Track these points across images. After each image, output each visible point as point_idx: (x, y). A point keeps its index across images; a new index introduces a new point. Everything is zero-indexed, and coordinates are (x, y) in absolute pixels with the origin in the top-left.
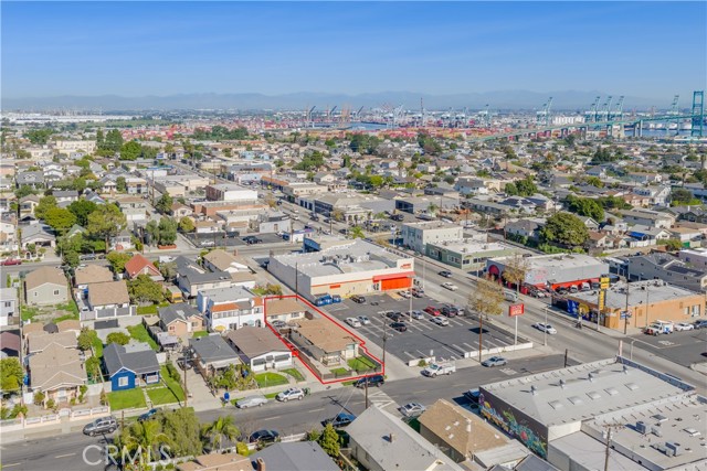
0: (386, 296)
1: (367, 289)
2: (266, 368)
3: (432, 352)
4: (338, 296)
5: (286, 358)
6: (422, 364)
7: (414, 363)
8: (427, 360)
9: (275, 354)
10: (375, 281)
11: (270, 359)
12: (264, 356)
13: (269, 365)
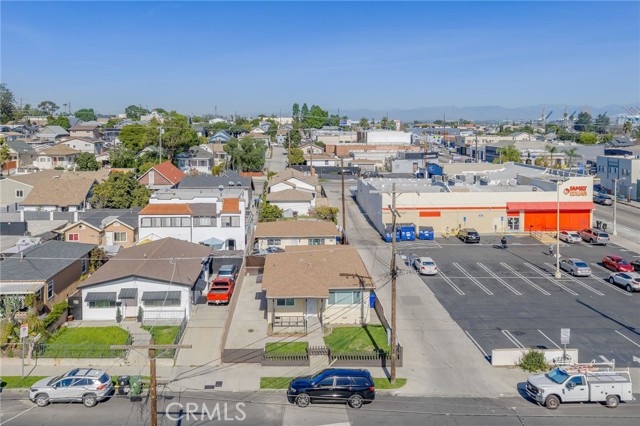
0: (531, 239)
1: (494, 225)
2: (119, 318)
3: (565, 334)
4: (430, 229)
5: (174, 300)
6: (533, 363)
7: (508, 357)
8: (551, 356)
9: (143, 287)
10: (509, 213)
11: (129, 296)
12: (116, 288)
13: (129, 311)
